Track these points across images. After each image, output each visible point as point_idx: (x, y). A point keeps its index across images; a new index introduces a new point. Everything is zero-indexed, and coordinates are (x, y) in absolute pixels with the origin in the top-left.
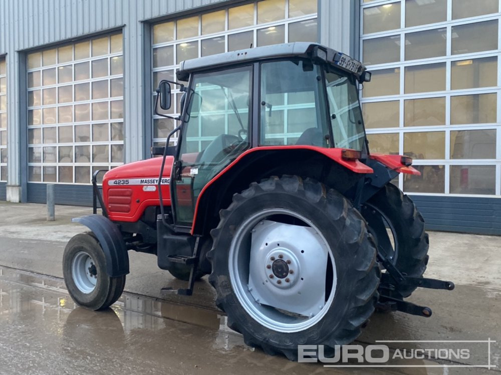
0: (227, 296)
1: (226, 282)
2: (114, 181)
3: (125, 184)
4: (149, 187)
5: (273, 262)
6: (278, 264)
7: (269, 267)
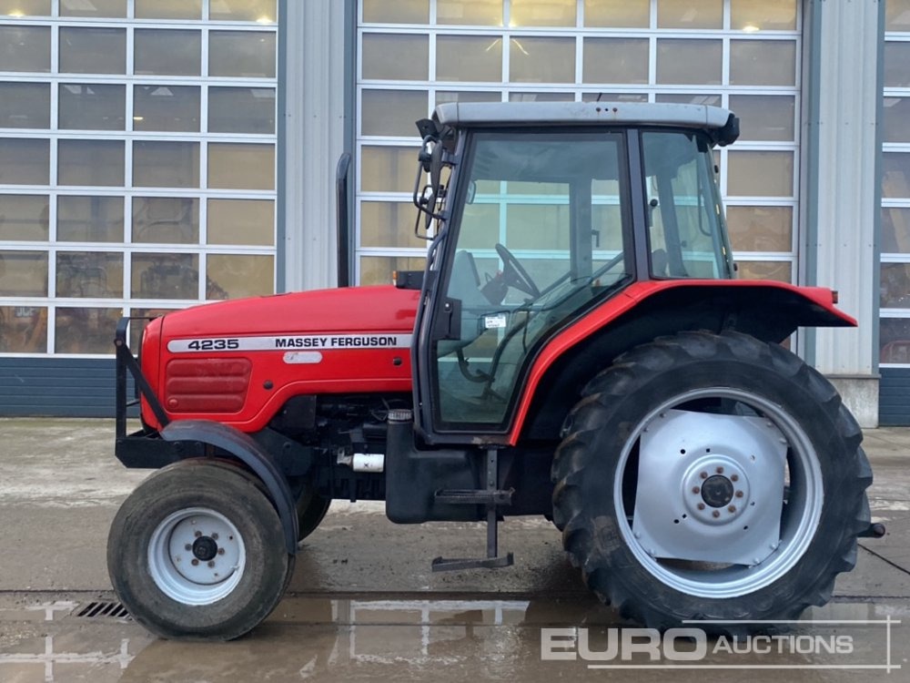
0: (612, 552)
1: (609, 527)
2: (191, 341)
3: (226, 349)
4: (300, 353)
5: (703, 480)
6: (715, 483)
7: (695, 491)
